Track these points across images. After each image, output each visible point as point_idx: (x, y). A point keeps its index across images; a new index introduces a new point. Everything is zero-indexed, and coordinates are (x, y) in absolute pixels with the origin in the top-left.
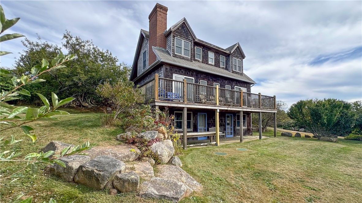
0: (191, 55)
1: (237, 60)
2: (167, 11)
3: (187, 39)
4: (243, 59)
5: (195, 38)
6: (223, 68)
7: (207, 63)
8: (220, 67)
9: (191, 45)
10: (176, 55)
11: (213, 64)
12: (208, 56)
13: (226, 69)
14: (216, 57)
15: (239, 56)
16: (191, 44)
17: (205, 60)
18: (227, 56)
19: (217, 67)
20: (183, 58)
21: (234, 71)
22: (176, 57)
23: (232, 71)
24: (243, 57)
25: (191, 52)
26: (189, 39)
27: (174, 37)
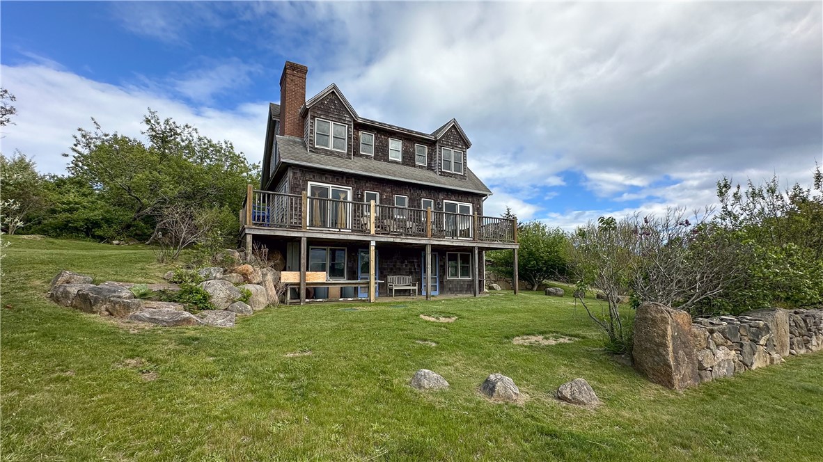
0: (348, 148)
1: (453, 151)
2: (306, 73)
3: (340, 120)
4: (467, 150)
5: (356, 115)
6: (421, 167)
7: (387, 160)
8: (414, 166)
9: (348, 131)
10: (317, 148)
11: (400, 160)
12: (387, 145)
13: (430, 168)
14: (407, 146)
15: (459, 144)
16: (348, 128)
17: (382, 153)
18: (431, 143)
19: (407, 165)
20: (332, 153)
21: (444, 172)
22: (317, 153)
23: (442, 172)
24: (467, 144)
25: (348, 142)
26: (345, 120)
27: (313, 118)
